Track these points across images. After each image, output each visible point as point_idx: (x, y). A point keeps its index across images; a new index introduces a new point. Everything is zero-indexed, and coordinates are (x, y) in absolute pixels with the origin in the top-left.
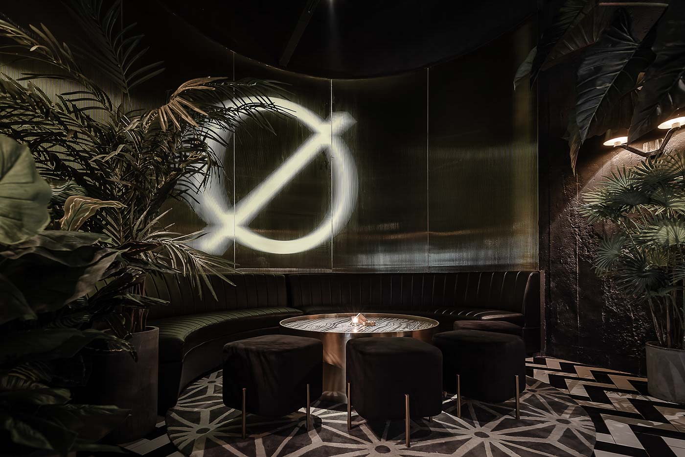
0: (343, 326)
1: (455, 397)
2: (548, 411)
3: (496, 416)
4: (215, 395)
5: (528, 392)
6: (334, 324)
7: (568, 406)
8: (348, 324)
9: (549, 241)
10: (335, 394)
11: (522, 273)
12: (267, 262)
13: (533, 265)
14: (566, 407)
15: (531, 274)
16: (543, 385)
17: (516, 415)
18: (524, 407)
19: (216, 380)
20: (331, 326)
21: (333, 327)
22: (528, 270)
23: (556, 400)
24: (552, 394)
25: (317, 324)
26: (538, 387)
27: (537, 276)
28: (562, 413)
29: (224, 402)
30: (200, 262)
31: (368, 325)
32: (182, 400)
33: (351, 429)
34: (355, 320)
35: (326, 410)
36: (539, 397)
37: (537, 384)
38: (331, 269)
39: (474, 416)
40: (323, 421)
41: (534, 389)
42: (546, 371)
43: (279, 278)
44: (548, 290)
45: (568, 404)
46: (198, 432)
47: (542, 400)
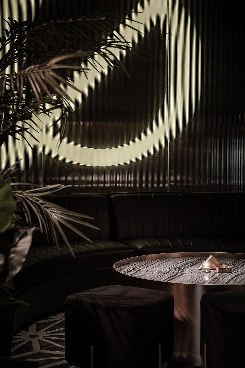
0: (191, 272)
4: (44, 351)
6: (179, 268)
8: (197, 269)
10: (185, 355)
19: (37, 334)
20: (177, 272)
21: (180, 274)
25: (158, 269)
29: (67, 359)
30: (55, 217)
31: (222, 271)
34: (206, 264)
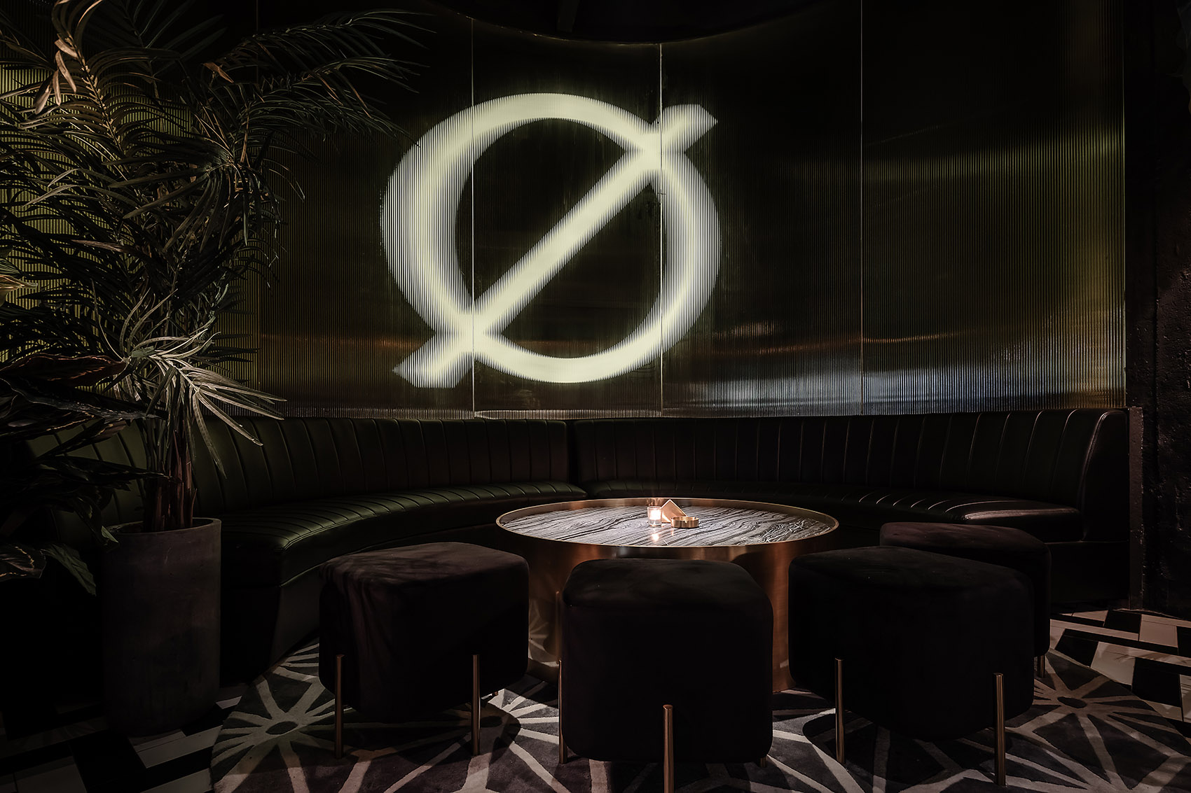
1: (833, 711)
2: (1098, 769)
3: (941, 768)
5: (1057, 706)
7: (1165, 759)
8: (643, 522)
9: (1155, 336)
11: (1079, 414)
12: (534, 399)
13: (1114, 395)
14: (1158, 762)
15: (1104, 416)
16: (1111, 687)
17: (996, 772)
18: (1029, 748)
20: (604, 526)
21: (606, 528)
22: (1096, 406)
23: (1135, 735)
24: (1127, 718)
25: (581, 520)
26: (1092, 695)
27: (1119, 423)
28: (1140, 781)
32: (302, 654)
33: (568, 762)
34: (655, 514)
35: (545, 706)
36: (1085, 722)
37: (1096, 683)
38: (660, 410)
39: (881, 761)
40: (523, 732)
41: (1079, 698)
42: (1133, 652)
43: (552, 426)
44: (1152, 456)
45: (1168, 752)
46: (271, 731)
47: (1092, 734)
